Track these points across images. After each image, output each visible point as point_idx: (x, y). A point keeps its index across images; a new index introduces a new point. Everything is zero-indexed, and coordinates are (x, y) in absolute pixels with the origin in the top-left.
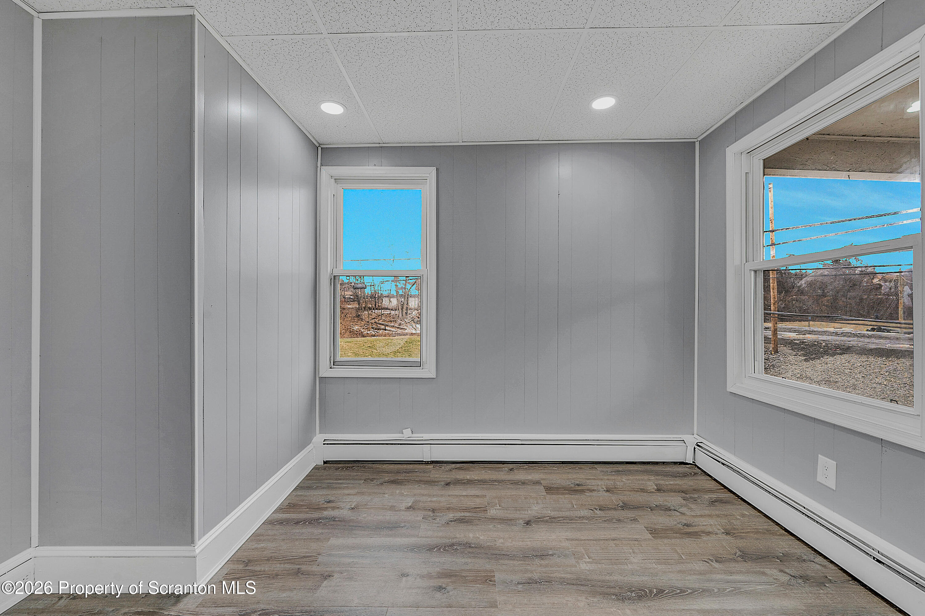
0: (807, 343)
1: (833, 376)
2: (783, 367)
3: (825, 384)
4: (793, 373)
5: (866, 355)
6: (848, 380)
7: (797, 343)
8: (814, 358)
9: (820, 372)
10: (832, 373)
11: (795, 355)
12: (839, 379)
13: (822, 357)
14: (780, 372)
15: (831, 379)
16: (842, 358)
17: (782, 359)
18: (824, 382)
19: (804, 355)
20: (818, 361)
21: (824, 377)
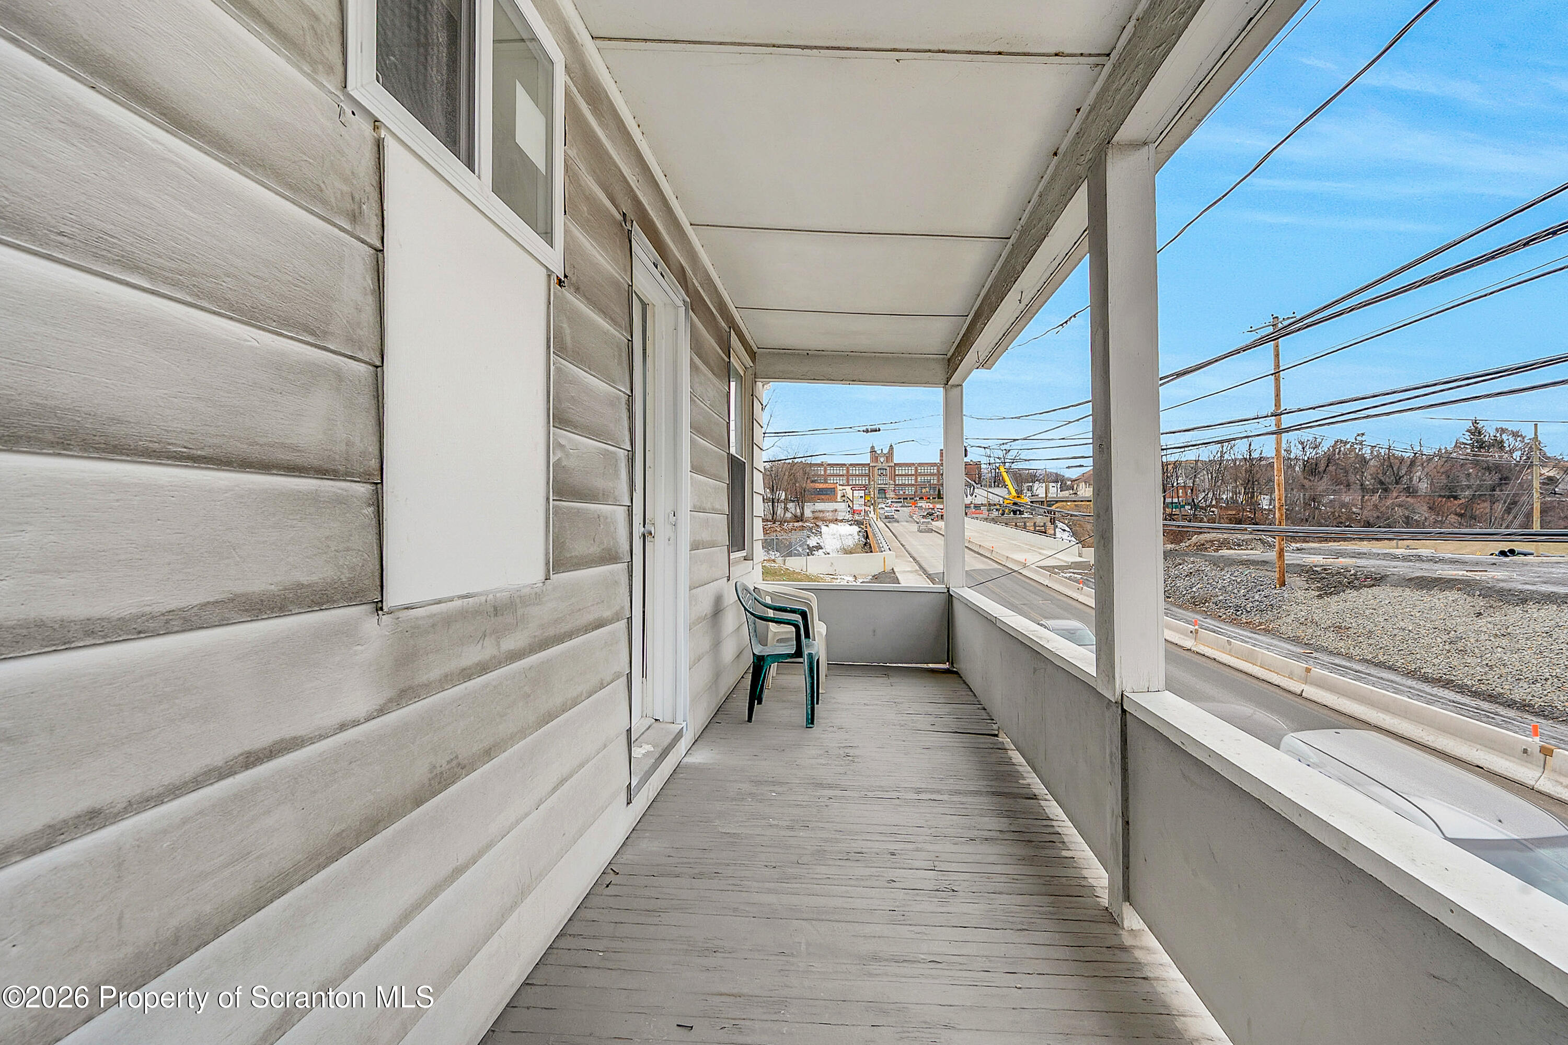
0: (1330, 571)
1: (1348, 619)
2: (1284, 607)
3: (1333, 631)
4: (1296, 616)
5: (1402, 587)
6: (1365, 625)
7: (1317, 571)
8: (1331, 594)
9: (1332, 614)
10: (1348, 615)
11: (1307, 589)
12: (1353, 624)
13: (1344, 591)
14: (1280, 615)
15: (1343, 625)
16: (1370, 591)
17: (1286, 596)
18: (1332, 629)
19: (1319, 589)
20: (1336, 597)
21: (1334, 622)
